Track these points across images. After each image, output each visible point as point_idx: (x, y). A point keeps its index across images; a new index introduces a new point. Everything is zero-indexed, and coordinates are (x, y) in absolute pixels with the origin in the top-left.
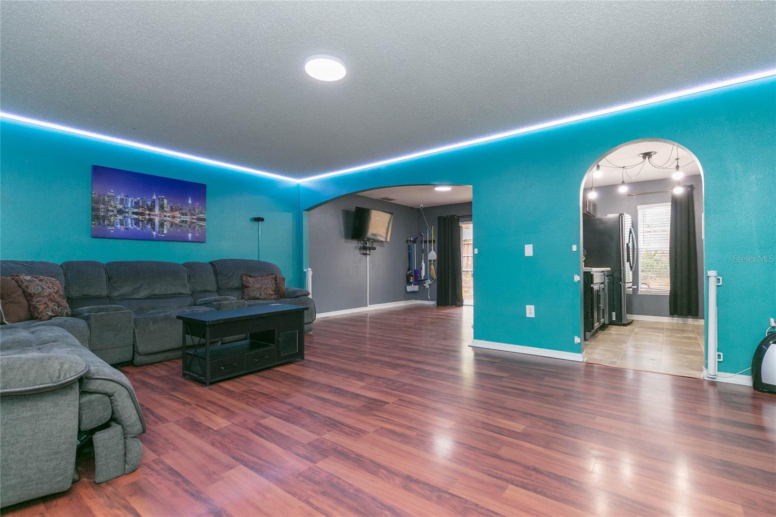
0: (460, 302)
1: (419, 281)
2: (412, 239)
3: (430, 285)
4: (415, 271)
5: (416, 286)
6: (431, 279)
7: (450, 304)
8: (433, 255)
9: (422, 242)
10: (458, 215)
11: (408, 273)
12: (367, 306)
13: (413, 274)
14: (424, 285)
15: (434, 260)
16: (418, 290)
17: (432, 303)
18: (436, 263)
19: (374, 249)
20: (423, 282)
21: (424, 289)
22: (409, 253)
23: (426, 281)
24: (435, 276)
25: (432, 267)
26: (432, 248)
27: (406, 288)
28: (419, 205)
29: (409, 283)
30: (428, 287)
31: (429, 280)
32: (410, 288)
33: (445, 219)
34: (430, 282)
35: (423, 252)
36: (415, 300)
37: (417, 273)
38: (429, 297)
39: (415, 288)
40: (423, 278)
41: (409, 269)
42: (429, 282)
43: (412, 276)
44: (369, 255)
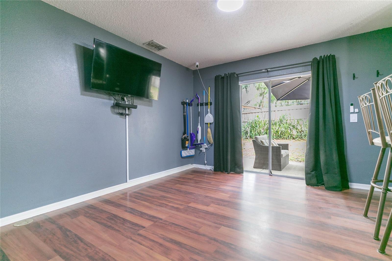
0: (240, 169)
1: (195, 145)
2: (187, 101)
3: (206, 149)
4: (191, 134)
5: (192, 150)
6: (208, 143)
7: (229, 170)
8: (209, 118)
9: (198, 105)
10: (237, 73)
11: (184, 136)
12: (127, 182)
13: (189, 138)
14: (201, 149)
15: (210, 124)
16: (194, 154)
17: (209, 168)
18: (213, 126)
19: (135, 107)
20: (200, 146)
21: (200, 153)
22: (184, 116)
23: (202, 145)
24: (212, 141)
25: (209, 130)
26: (209, 110)
27: (181, 152)
28: (195, 64)
29: (184, 147)
30: (204, 151)
31: (205, 144)
32: (185, 153)
33: (223, 78)
34: (207, 147)
35: (199, 115)
36: (192, 164)
37: (193, 137)
38: (206, 162)
39: (192, 152)
40: (199, 143)
41: (184, 133)
42: (205, 145)
43: (188, 140)
44: (128, 115)
